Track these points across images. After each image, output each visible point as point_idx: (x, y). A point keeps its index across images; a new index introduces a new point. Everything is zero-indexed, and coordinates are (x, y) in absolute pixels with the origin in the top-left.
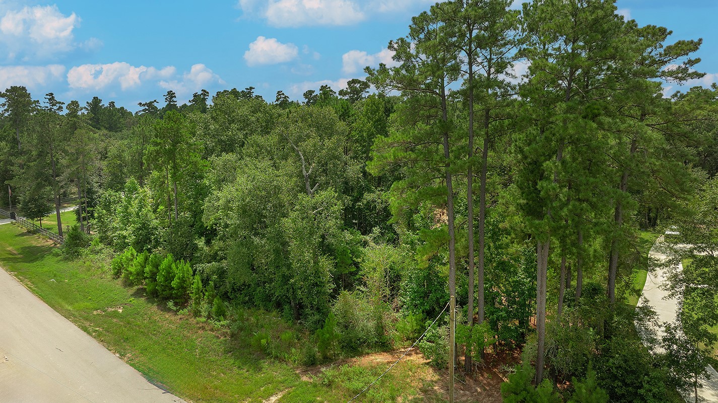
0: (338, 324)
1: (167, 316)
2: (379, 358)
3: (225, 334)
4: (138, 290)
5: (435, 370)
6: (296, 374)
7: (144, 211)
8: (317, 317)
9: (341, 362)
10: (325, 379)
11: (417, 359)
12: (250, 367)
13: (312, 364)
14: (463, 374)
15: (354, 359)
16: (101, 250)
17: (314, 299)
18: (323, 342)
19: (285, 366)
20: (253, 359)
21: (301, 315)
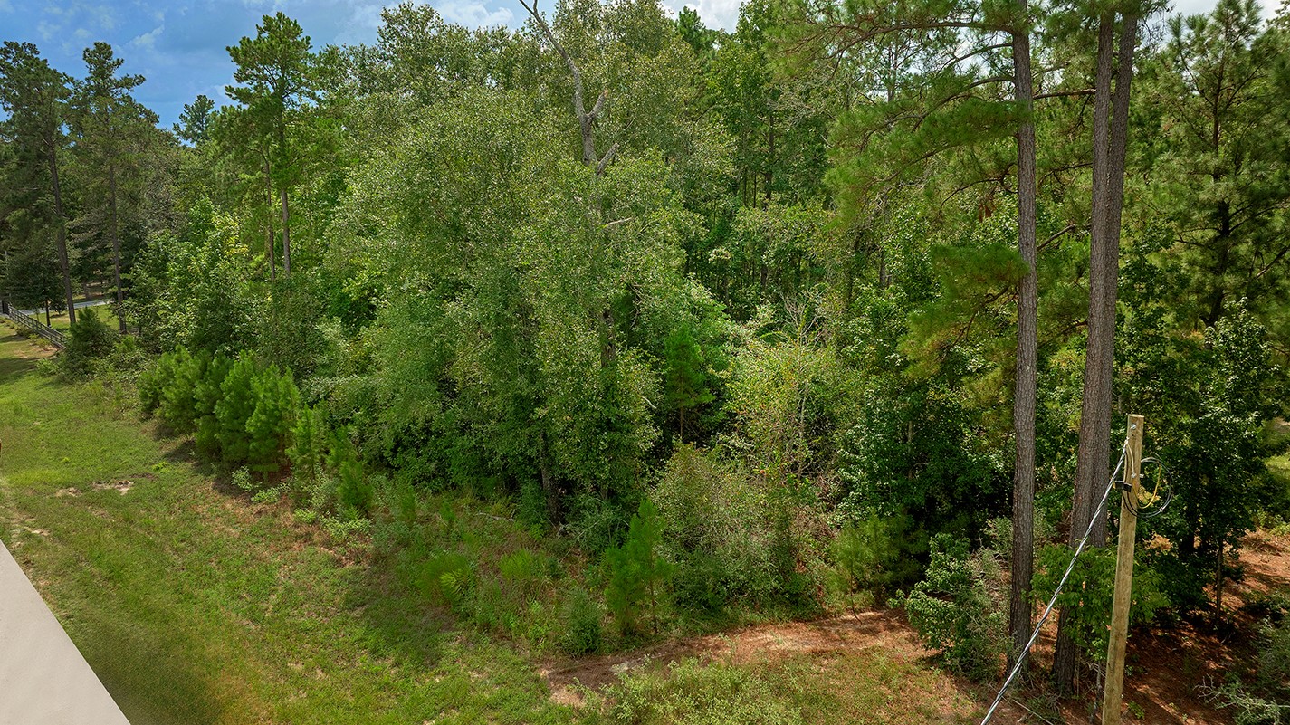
0: (668, 536)
1: (229, 506)
2: (785, 640)
3: (357, 556)
4: (185, 444)
5: (958, 683)
6: (537, 680)
7: (222, 266)
8: (608, 515)
9: (675, 647)
10: (625, 703)
11: (896, 646)
12: (405, 651)
13: (587, 651)
14: (1053, 699)
15: (712, 640)
16: (135, 361)
17: (600, 466)
18: (622, 585)
19: (508, 653)
20: (420, 626)
21: (566, 510)
